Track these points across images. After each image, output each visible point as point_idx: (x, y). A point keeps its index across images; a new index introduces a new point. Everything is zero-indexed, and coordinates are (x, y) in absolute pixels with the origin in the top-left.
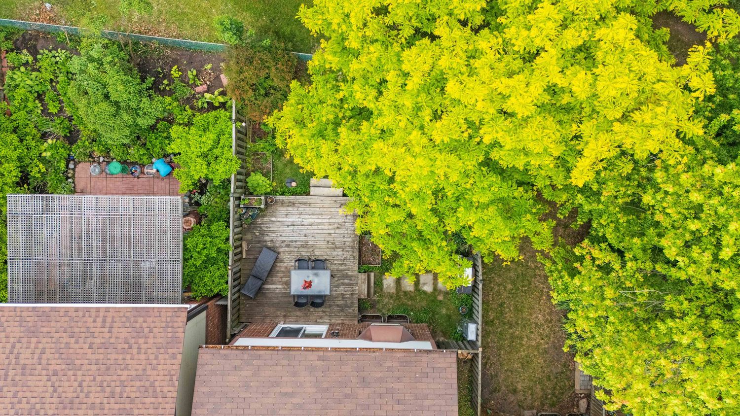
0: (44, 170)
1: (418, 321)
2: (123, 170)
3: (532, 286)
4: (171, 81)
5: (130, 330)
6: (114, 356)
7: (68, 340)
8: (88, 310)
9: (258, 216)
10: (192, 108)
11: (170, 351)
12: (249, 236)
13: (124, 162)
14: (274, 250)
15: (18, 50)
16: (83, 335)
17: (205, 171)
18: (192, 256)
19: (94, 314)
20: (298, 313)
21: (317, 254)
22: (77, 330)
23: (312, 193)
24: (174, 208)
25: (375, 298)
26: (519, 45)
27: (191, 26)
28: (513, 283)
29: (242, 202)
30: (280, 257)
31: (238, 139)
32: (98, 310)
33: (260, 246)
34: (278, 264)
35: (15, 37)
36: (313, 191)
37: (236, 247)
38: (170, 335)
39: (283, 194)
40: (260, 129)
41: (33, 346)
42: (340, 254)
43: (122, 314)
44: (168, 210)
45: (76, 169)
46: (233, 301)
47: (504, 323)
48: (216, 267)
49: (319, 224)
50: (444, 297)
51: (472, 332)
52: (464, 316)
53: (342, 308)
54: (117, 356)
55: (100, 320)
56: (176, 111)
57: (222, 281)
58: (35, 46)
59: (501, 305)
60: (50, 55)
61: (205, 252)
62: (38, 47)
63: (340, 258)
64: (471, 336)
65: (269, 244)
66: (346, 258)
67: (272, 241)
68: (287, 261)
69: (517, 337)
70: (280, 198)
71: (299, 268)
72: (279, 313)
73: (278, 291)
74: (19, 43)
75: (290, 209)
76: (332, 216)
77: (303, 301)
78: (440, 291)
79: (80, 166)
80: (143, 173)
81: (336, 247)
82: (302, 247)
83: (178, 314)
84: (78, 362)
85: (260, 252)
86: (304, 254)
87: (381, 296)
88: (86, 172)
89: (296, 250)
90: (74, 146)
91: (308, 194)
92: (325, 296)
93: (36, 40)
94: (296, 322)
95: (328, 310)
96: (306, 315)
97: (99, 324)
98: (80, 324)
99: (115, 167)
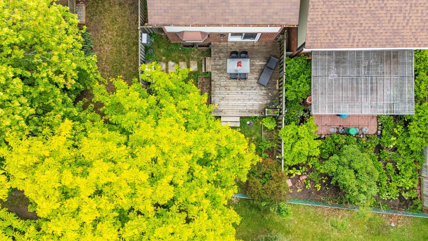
0: (395, 129)
1: (176, 45)
2: (348, 130)
3: (111, 66)
4: (321, 182)
5: (339, 35)
6: (347, 19)
7: (374, 28)
8: (363, 46)
9: (270, 104)
10: (308, 166)
11: (315, 23)
12: (275, 92)
13: (348, 134)
14: (260, 84)
15: (411, 199)
16: (366, 31)
17: (299, 129)
18: (306, 80)
19: (360, 44)
20: (246, 48)
21: (235, 83)
22: (370, 34)
23: (239, 118)
24: (316, 108)
25: (202, 58)
26: (104, 199)
27: (309, 213)
28: (122, 68)
29: (278, 112)
30: (257, 81)
31: (280, 149)
32: (358, 46)
33: (269, 86)
34: (258, 76)
35: (412, 207)
36: (238, 119)
37: (282, 86)
38: (315, 32)
39: (256, 117)
40: (269, 155)
41: (396, 25)
42: (222, 83)
43: (344, 44)
44: (320, 106)
45: (376, 130)
46: (283, 54)
47: (127, 44)
48: (292, 74)
49: (235, 100)
50: (161, 59)
51: (144, 38)
52: (150, 48)
53: (220, 51)
54: (346, 19)
55: (356, 41)
56: (317, 164)
57: (288, 66)
58: (401, 201)
59: (129, 54)
60: (391, 196)
61: (298, 82)
62: (398, 201)
63: (222, 80)
64: (145, 36)
65: (263, 88)
66: (219, 81)
67: (262, 90)
68: (252, 78)
69: (119, 36)
70: (257, 115)
71: (245, 74)
72: (257, 48)
73: (258, 61)
74: (410, 203)
75: (251, 109)
76: (227, 105)
77: (243, 55)
78: (164, 62)
79: (374, 132)
80: (338, 129)
81: (224, 87)
82: (244, 87)
83: (311, 45)
84: (369, 15)
85: (268, 83)
86: (243, 83)
87: (198, 59)
88: (371, 129)
89: (248, 85)
90: (377, 144)
91: (241, 117)
92: (230, 58)
93: (400, 205)
94: (247, 43)
95: (229, 50)
96: (241, 47)
97: (357, 38)
98: (368, 38)
99: (353, 131)
